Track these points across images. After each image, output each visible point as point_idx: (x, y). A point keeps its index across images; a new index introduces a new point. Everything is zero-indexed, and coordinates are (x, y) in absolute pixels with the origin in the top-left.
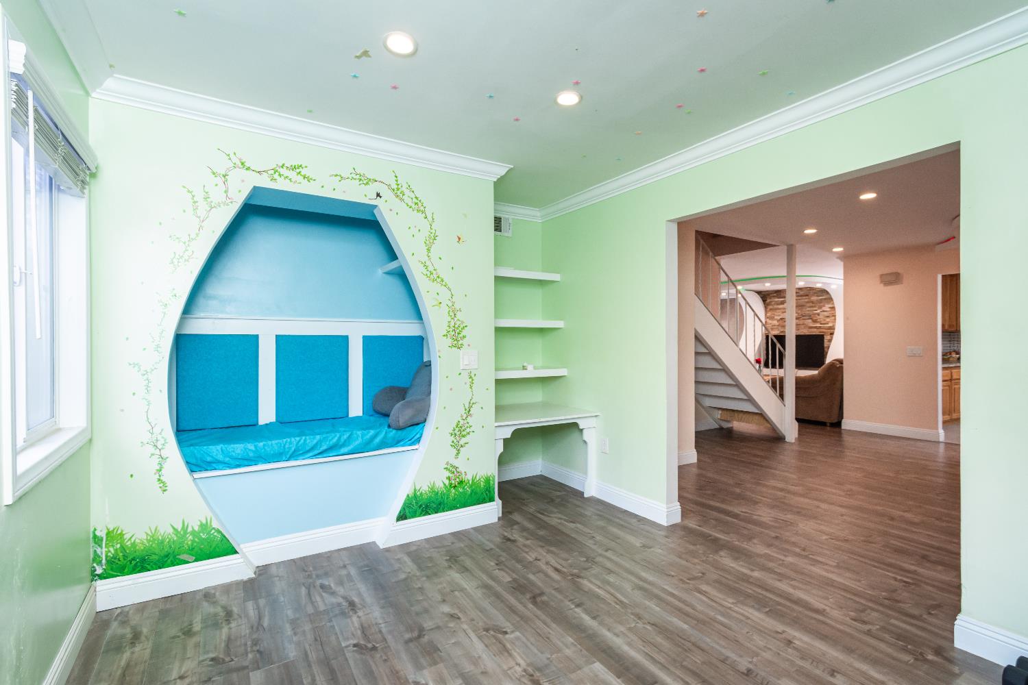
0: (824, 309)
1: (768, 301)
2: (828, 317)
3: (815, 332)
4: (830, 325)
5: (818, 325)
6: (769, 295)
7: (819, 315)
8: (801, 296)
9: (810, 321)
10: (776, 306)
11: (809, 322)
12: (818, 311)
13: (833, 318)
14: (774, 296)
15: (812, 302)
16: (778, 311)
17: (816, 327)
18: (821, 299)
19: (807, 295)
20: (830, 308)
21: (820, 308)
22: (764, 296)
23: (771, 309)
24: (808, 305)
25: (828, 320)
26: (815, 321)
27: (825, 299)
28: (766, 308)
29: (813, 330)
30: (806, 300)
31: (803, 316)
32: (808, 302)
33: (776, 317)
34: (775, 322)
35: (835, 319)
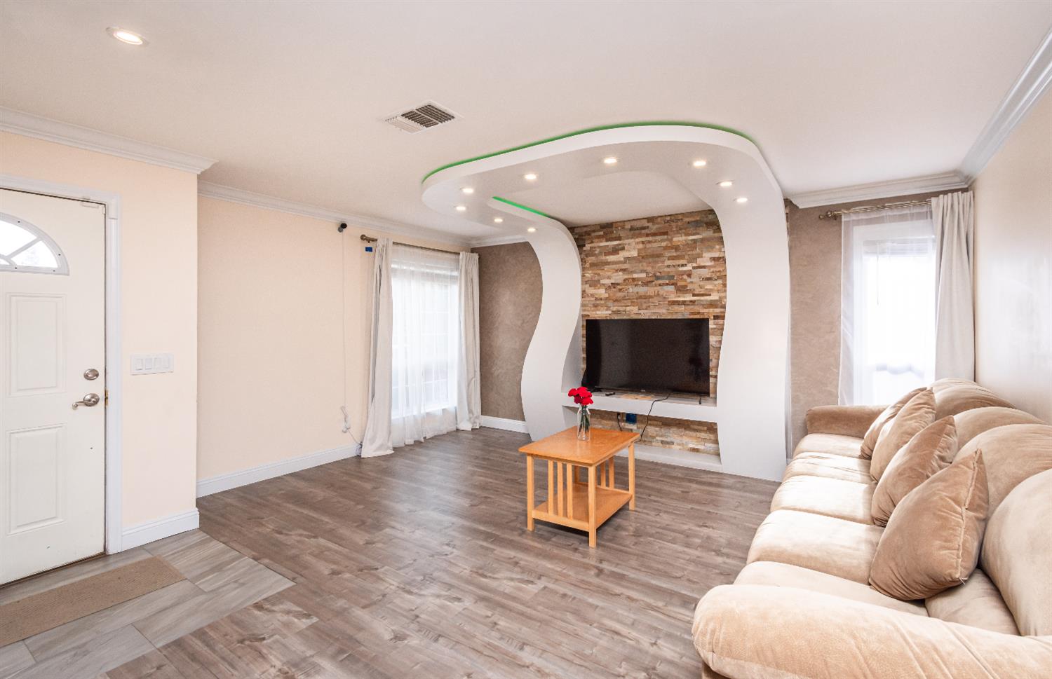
0: (700, 262)
1: (588, 247)
2: (709, 279)
3: (682, 313)
4: (715, 297)
5: (689, 297)
6: (588, 233)
7: (689, 276)
8: (654, 234)
9: (671, 288)
10: (603, 258)
11: (670, 292)
12: (689, 267)
13: (720, 282)
14: (599, 237)
15: (676, 248)
16: (606, 268)
17: (684, 303)
18: (695, 241)
19: (666, 233)
20: (714, 259)
21: (693, 259)
22: (581, 234)
23: (592, 265)
24: (667, 254)
25: (709, 286)
26: (682, 290)
27: (702, 240)
28: (583, 261)
29: (676, 308)
30: (664, 244)
31: (658, 278)
32: (665, 248)
33: (602, 282)
34: (602, 292)
35: (725, 285)
